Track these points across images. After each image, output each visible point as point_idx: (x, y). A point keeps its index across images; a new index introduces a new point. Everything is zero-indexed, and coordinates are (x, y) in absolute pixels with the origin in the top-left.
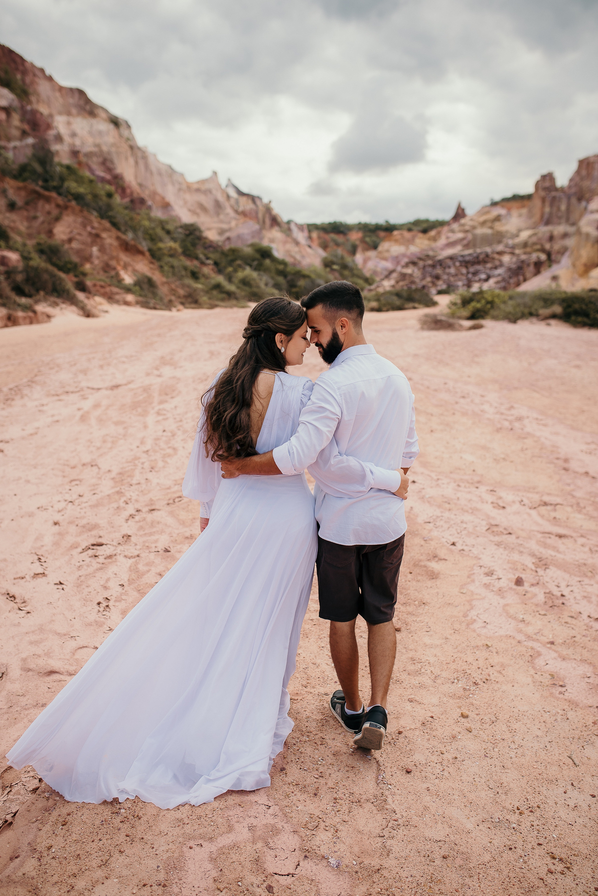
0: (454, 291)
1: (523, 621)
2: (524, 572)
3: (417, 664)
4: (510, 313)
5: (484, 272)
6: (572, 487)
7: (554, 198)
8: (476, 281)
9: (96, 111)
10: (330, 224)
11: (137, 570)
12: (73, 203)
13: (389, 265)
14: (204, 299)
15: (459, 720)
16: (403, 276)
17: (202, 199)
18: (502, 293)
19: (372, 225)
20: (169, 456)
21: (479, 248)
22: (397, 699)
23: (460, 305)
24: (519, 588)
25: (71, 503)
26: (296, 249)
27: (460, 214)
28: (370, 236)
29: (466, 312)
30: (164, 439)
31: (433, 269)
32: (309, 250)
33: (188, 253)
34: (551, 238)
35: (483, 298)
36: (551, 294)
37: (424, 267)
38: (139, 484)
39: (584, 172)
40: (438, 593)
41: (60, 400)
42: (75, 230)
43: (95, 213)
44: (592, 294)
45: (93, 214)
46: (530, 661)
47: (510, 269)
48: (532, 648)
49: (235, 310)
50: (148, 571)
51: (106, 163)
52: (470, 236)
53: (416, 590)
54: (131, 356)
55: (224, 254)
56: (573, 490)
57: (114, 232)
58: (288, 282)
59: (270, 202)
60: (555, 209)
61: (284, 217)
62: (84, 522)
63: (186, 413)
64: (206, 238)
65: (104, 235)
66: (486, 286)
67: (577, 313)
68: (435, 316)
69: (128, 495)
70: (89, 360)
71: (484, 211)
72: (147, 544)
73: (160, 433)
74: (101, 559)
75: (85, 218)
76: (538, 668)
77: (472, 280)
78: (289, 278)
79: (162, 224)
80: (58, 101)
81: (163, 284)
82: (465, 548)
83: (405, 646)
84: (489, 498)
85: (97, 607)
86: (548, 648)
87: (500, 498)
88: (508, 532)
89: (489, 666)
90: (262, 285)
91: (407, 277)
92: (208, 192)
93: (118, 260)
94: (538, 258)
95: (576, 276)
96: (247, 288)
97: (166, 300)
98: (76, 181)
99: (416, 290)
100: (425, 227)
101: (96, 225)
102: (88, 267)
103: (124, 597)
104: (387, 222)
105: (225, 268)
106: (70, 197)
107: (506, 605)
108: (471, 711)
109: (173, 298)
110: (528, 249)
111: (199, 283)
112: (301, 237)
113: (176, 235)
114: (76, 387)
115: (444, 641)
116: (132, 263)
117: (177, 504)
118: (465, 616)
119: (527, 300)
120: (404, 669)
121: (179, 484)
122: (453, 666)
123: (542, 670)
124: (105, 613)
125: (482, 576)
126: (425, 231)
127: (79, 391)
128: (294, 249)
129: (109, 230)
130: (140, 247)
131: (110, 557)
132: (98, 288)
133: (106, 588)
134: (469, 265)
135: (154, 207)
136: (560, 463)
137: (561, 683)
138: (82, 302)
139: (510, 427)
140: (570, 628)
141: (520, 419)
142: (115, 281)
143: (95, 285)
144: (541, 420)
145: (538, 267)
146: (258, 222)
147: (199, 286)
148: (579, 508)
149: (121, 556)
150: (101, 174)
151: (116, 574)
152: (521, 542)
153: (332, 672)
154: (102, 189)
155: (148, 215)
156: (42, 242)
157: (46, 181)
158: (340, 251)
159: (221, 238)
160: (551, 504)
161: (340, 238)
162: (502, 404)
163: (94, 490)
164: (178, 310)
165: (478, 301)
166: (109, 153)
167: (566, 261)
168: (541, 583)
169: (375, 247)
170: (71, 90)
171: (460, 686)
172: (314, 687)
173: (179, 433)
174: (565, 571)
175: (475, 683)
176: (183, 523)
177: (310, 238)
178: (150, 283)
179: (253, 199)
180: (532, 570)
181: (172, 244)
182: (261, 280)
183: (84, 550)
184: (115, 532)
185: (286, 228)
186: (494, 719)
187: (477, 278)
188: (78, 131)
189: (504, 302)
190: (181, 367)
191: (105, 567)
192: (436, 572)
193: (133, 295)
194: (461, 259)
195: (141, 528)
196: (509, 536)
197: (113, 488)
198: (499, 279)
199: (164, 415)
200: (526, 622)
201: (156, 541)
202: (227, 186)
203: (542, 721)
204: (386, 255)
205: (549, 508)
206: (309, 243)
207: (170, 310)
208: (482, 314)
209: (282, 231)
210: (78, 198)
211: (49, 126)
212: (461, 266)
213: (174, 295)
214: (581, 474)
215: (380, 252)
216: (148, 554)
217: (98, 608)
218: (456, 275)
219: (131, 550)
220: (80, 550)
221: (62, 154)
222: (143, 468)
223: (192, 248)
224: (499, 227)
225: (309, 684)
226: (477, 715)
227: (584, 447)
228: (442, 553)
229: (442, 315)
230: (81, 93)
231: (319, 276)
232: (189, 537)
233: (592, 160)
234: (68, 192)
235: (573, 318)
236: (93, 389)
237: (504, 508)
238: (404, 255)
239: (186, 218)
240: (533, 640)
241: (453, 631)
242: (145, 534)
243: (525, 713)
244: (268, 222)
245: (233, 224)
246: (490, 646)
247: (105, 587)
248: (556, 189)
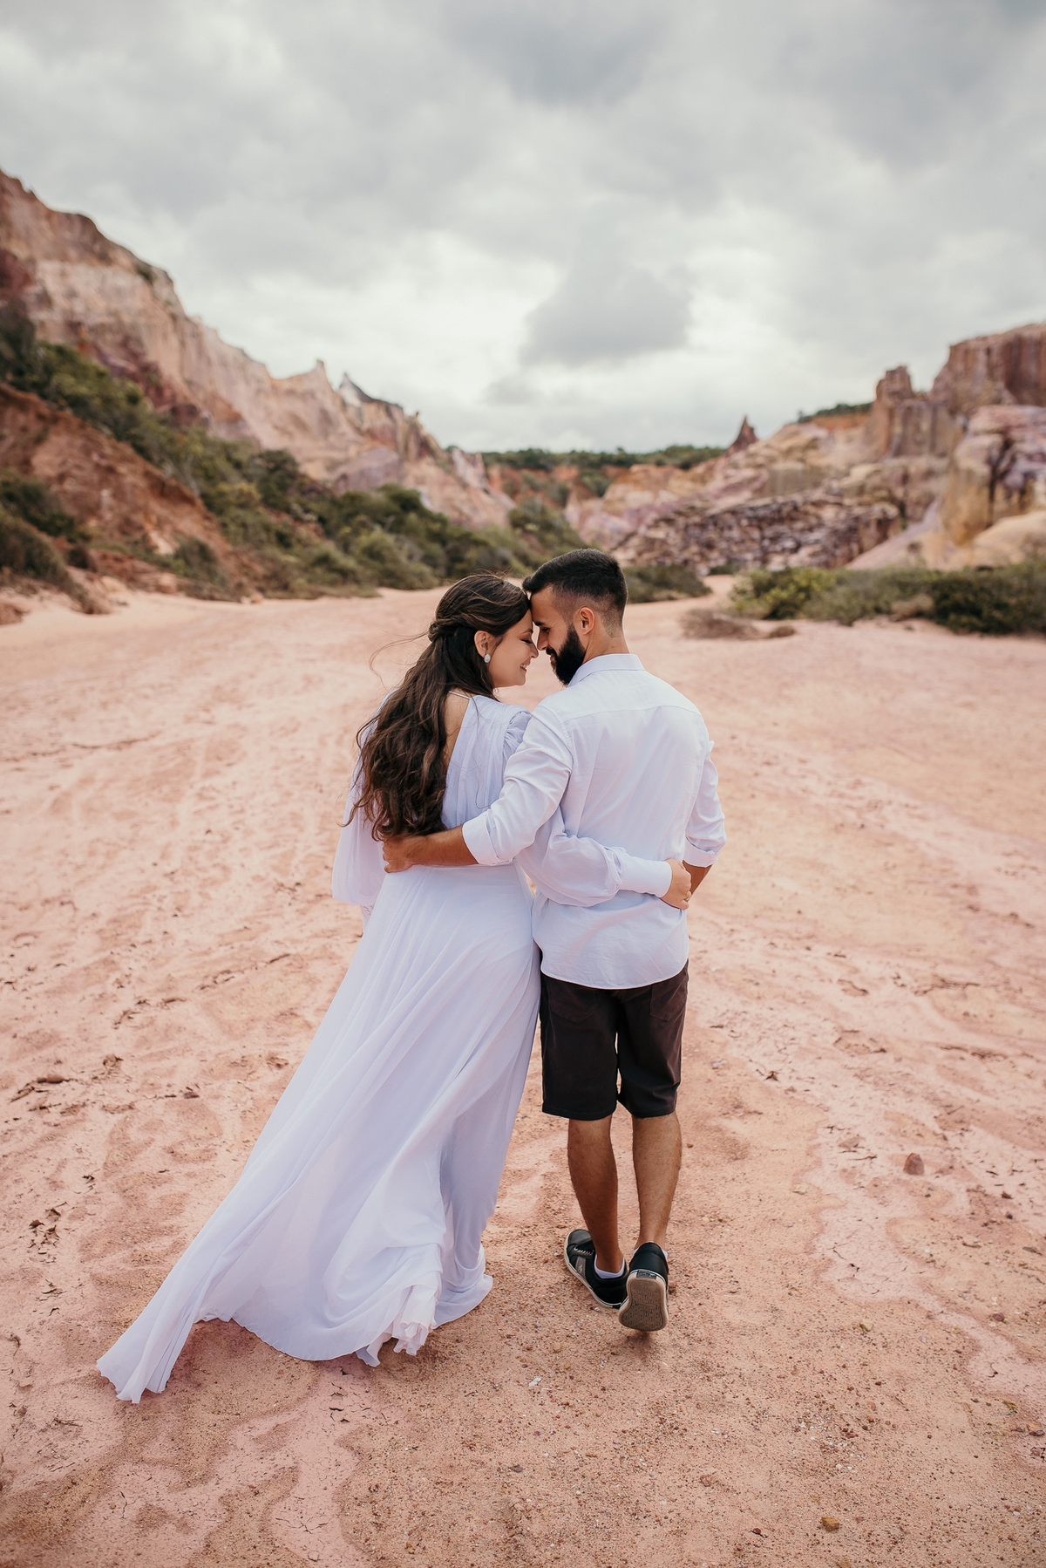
0: (738, 569)
1: (931, 1261)
2: (919, 1139)
3: (714, 1379)
4: (840, 608)
5: (791, 537)
6: (990, 946)
7: (909, 409)
8: (776, 552)
9: (112, 254)
10: (521, 452)
11: (124, 1142)
12: (68, 412)
13: (624, 524)
14: (300, 582)
15: (819, 1537)
16: (650, 543)
17: (298, 407)
18: (825, 573)
19: (594, 455)
20: (214, 882)
21: (782, 495)
22: (676, 1477)
23: (751, 594)
24: (915, 1178)
25: (8, 986)
26: (463, 496)
27: (746, 437)
28: (590, 475)
29: (762, 607)
30: (207, 847)
31: (702, 531)
32: (484, 497)
33: (272, 502)
34: (905, 479)
35: (792, 581)
36: (912, 575)
37: (687, 527)
38: (150, 942)
39: (959, 367)
40: (747, 1193)
41: (19, 770)
42: (70, 460)
43: (107, 431)
44: (984, 574)
45: (102, 432)
46: (957, 1367)
47: (835, 532)
48: (959, 1333)
49: (355, 601)
50: (148, 1144)
51: (129, 343)
52: (765, 474)
53: (704, 1188)
54: (162, 686)
55: (335, 503)
56: (993, 953)
57: (140, 464)
58: (448, 552)
59: (417, 414)
60: (911, 429)
61: (442, 440)
62: (30, 1027)
63: (254, 795)
64: (304, 476)
65: (122, 469)
66: (794, 561)
67: (959, 609)
68: (709, 613)
69: (124, 966)
70: (83, 693)
71: (787, 431)
72: (151, 1080)
73: (201, 836)
74: (54, 1116)
75: (89, 438)
76: (978, 1383)
77: (771, 549)
78: (450, 545)
79: (227, 450)
80: (45, 236)
81: (227, 555)
82: (796, 1085)
83: (686, 1331)
84: (835, 971)
85: (29, 1232)
86: (993, 1330)
87: (856, 971)
88: (877, 1048)
89: (872, 1383)
90: (403, 558)
91: (657, 545)
92: (308, 395)
93: (147, 513)
94: (884, 512)
95: (951, 544)
96: (376, 564)
97: (231, 585)
98: (74, 375)
99: (673, 567)
100: (687, 460)
101: (108, 451)
102: (92, 524)
103: (90, 1208)
104: (620, 449)
105: (338, 527)
106: (63, 402)
107: (893, 1222)
108: (843, 1511)
109: (245, 580)
110: (866, 498)
111: (291, 554)
112: (472, 475)
113: (251, 471)
114: (53, 744)
115: (769, 1316)
116: (171, 518)
117: (221, 986)
118: (809, 1250)
119: (870, 585)
120: (687, 1394)
121: (227, 944)
122: (793, 1385)
123: (988, 1391)
124: (45, 1248)
125: (836, 1150)
126: (686, 466)
127: (57, 752)
128: (459, 496)
129: (131, 461)
130: (187, 491)
131: (73, 1109)
132: (111, 562)
133: (55, 1184)
134: (764, 525)
135: (213, 421)
136: (961, 894)
137: (1034, 1428)
138: (79, 586)
139: (859, 823)
140: (1033, 1279)
141: (875, 806)
142: (141, 551)
143: (104, 557)
144: (915, 808)
145: (884, 528)
146: (396, 449)
147: (292, 559)
148: (1011, 992)
149: (97, 1106)
150: (119, 361)
151: (80, 1151)
152: (907, 1070)
153: (528, 1405)
154: (120, 389)
155: (202, 434)
156: (11, 480)
157: (20, 373)
158: (539, 500)
159: (333, 476)
160: (956, 984)
161: (539, 478)
162: (838, 776)
163: (59, 956)
164: (253, 602)
165: (784, 588)
166: (134, 326)
167: (932, 517)
168: (957, 1166)
169: (600, 493)
170: (68, 216)
171: (812, 1438)
172: (488, 1448)
173: (237, 835)
174: (1002, 1136)
175: (845, 1431)
176: (228, 1030)
177: (487, 476)
178: (204, 553)
179: (387, 408)
180: (935, 1134)
181: (244, 486)
182: (401, 548)
183: (21, 1094)
184: (89, 1050)
185: (446, 459)
186: (897, 1532)
187: (778, 548)
188: (80, 288)
189: (829, 589)
190: (250, 706)
191: (59, 1135)
192: (742, 1142)
193: (173, 575)
194: (750, 513)
195: (144, 1041)
196: (881, 1054)
197: (97, 951)
198: (817, 548)
199: (212, 799)
200: (939, 1264)
201: (171, 1072)
202: (341, 386)
203: (1005, 1537)
204: (620, 506)
205: (953, 992)
206: (485, 484)
207: (239, 601)
208: (791, 609)
209: (438, 465)
210: (77, 403)
211: (28, 279)
212: (750, 525)
213: (246, 574)
214: (1004, 919)
215: (609, 502)
216: (151, 1102)
217: (32, 1236)
218: (743, 542)
219: (117, 1092)
220: (12, 1092)
221: (49, 327)
222: (160, 909)
223: (279, 493)
224: (815, 458)
225: (478, 1440)
226: (858, 1520)
227: (1001, 862)
228: (751, 1098)
229: (722, 611)
230: (86, 222)
231: (503, 543)
232: (239, 1062)
233: (973, 345)
234: (59, 392)
235: (952, 617)
236: (84, 747)
237: (864, 991)
238: (650, 508)
239: (270, 440)
240: (958, 1311)
241: (787, 1290)
242: (151, 1055)
243: (964, 1512)
244: (413, 448)
245: (353, 451)
246: (869, 1328)
247: (54, 1182)
248: (913, 395)
